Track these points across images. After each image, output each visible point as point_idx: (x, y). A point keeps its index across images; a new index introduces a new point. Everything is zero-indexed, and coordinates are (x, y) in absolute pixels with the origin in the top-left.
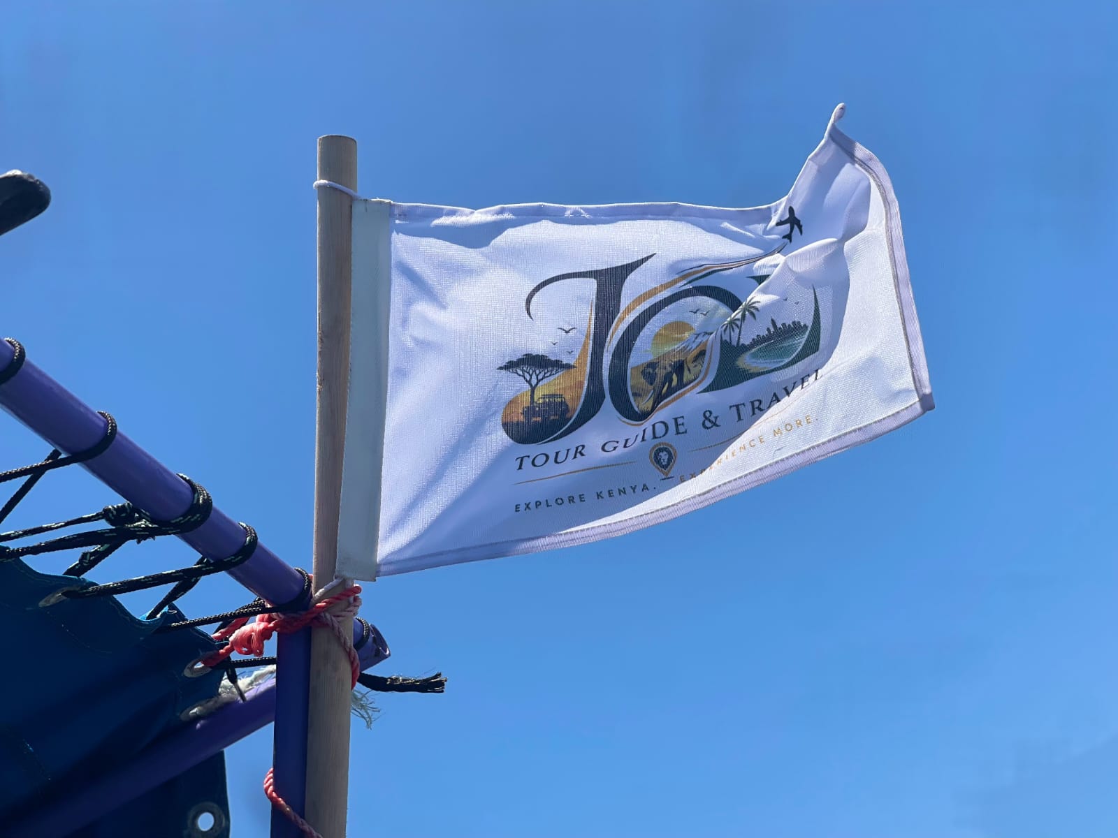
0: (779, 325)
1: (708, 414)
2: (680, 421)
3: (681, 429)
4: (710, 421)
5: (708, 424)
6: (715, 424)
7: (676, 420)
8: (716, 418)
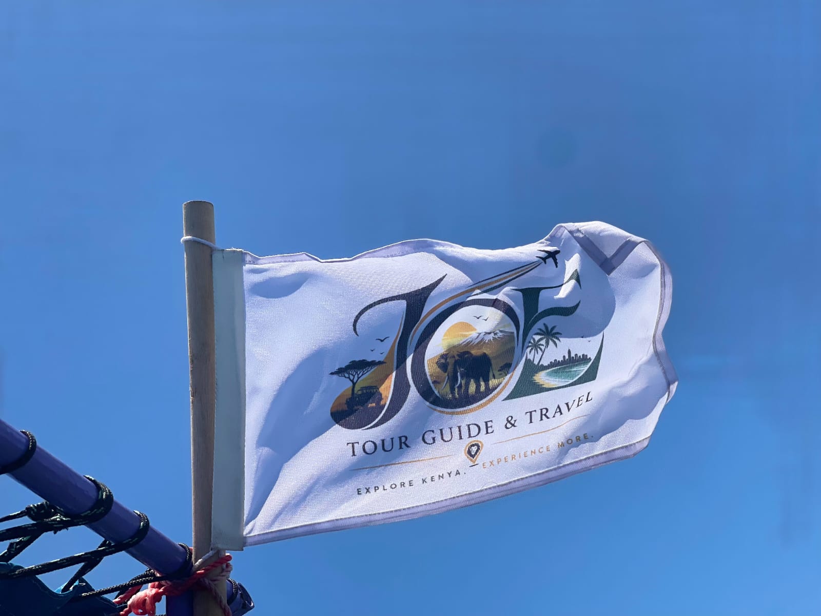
0: (573, 355)
1: (510, 419)
2: (489, 424)
3: (490, 430)
4: (511, 424)
5: (509, 425)
6: (513, 425)
7: (486, 423)
8: (515, 421)
